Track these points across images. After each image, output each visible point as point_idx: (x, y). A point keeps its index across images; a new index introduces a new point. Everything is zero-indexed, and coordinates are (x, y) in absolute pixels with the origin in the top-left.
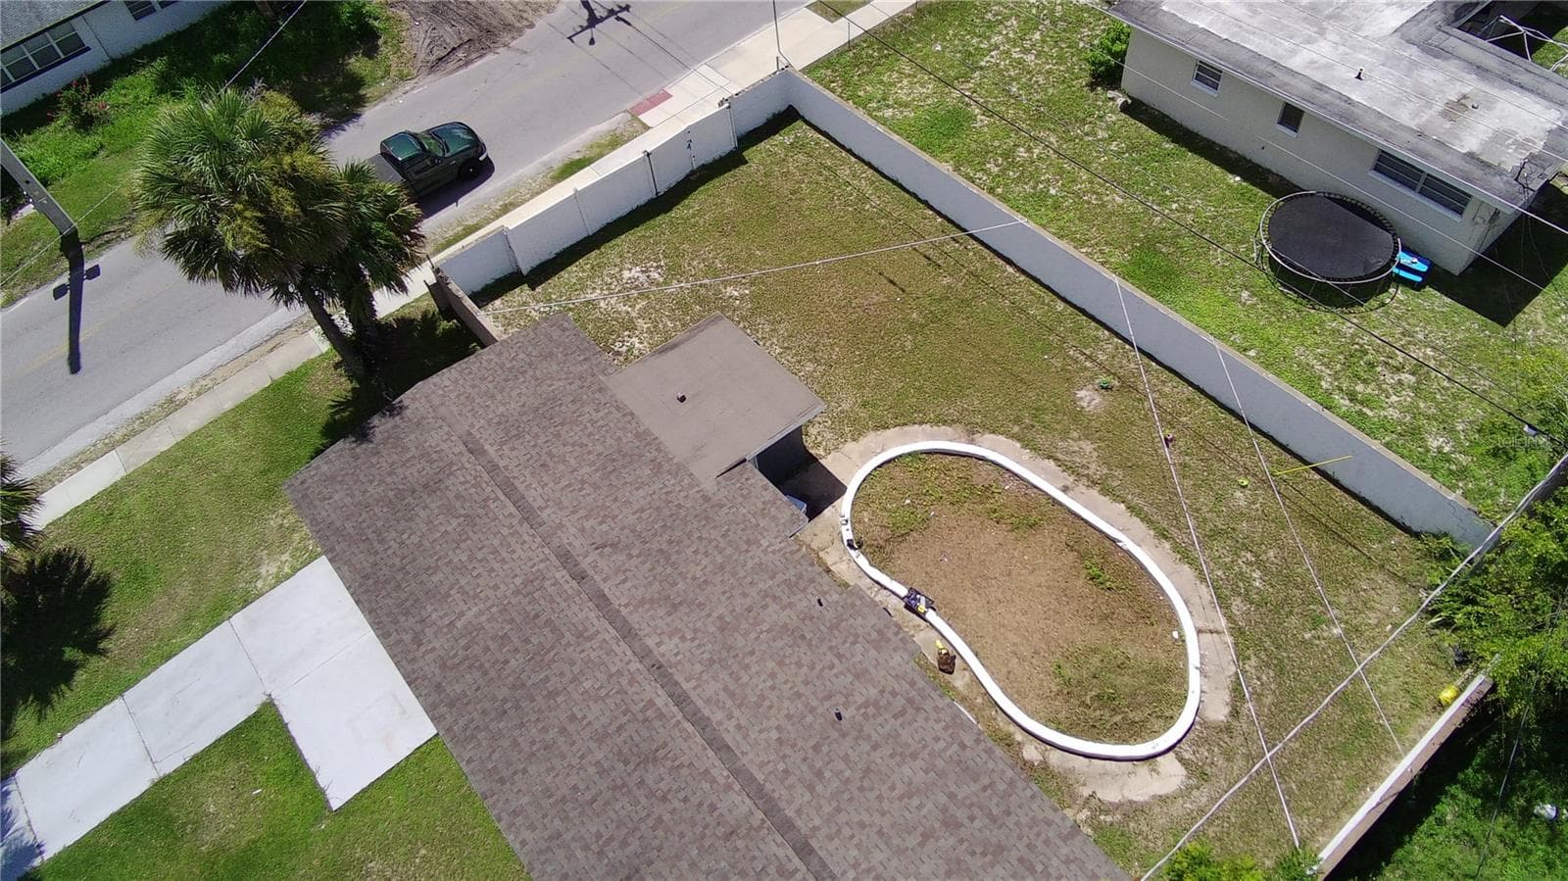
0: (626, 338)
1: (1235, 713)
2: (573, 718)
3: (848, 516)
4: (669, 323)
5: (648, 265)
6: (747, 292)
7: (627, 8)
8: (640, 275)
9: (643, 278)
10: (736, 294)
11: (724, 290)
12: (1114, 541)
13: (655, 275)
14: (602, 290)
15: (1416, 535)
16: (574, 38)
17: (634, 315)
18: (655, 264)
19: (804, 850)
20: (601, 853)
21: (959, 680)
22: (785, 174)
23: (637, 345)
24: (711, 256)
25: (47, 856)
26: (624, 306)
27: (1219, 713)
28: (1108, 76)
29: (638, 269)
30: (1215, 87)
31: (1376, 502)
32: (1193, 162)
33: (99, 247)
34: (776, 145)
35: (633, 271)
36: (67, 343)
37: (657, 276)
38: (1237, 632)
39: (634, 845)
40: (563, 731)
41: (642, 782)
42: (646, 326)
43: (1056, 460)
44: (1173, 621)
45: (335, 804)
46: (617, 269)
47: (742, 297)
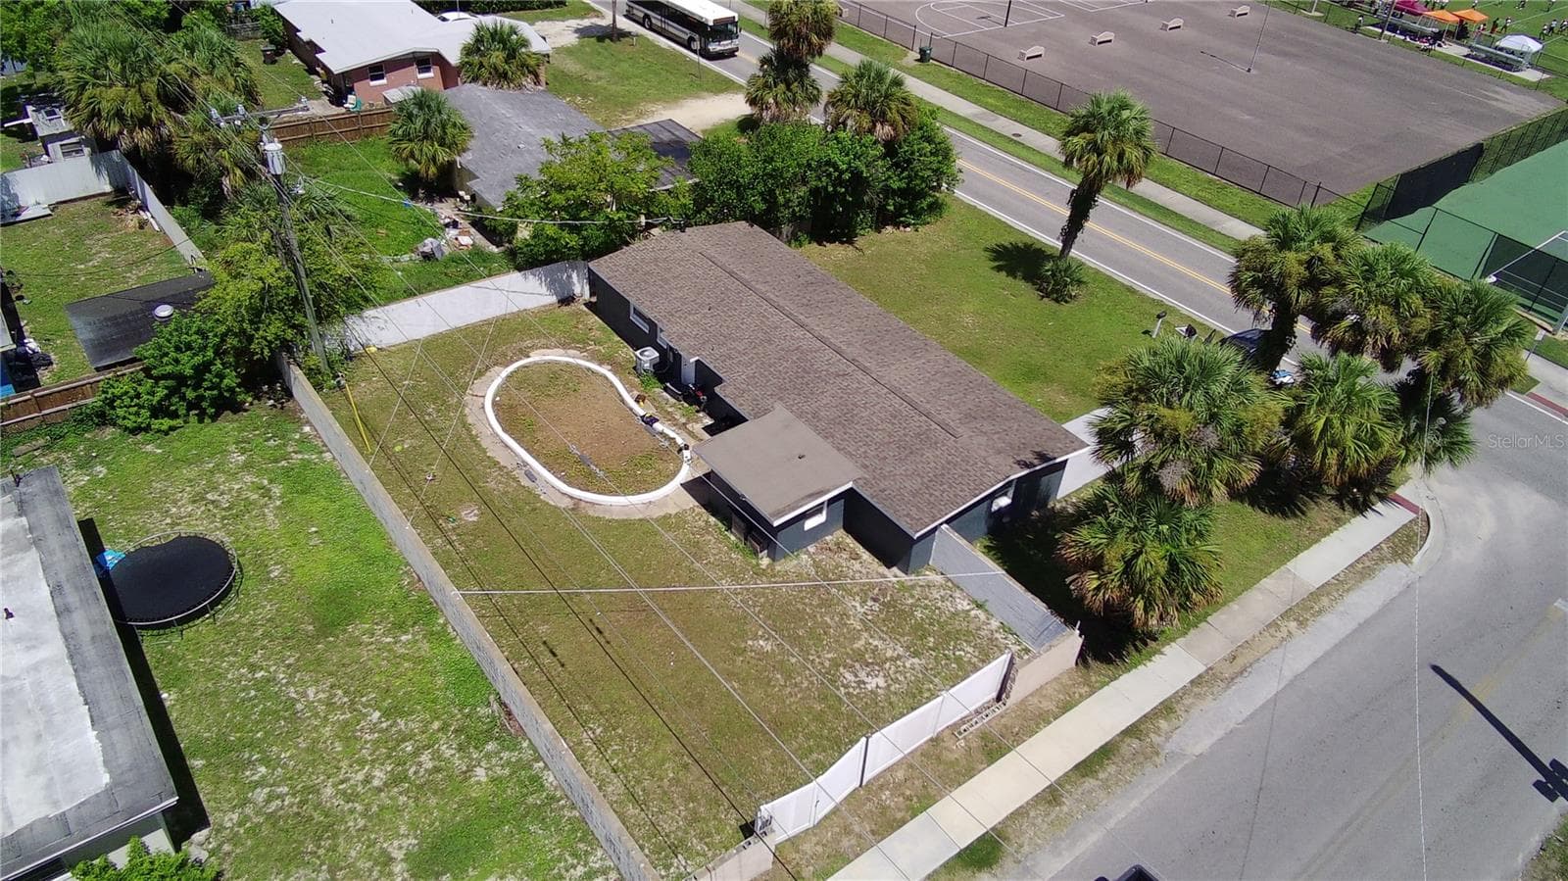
0: (869, 612)
3: (685, 465)
4: (829, 620)
5: (858, 690)
6: (750, 642)
8: (866, 680)
9: (862, 675)
10: (761, 642)
11: (774, 648)
13: (850, 677)
14: (905, 667)
17: (866, 635)
18: (851, 690)
19: (731, 275)
21: (636, 393)
22: (692, 798)
23: (857, 605)
24: (789, 689)
26: (876, 646)
29: (869, 687)
34: (698, 854)
35: (874, 685)
37: (847, 675)
42: (852, 622)
46: (892, 688)
47: (755, 638)
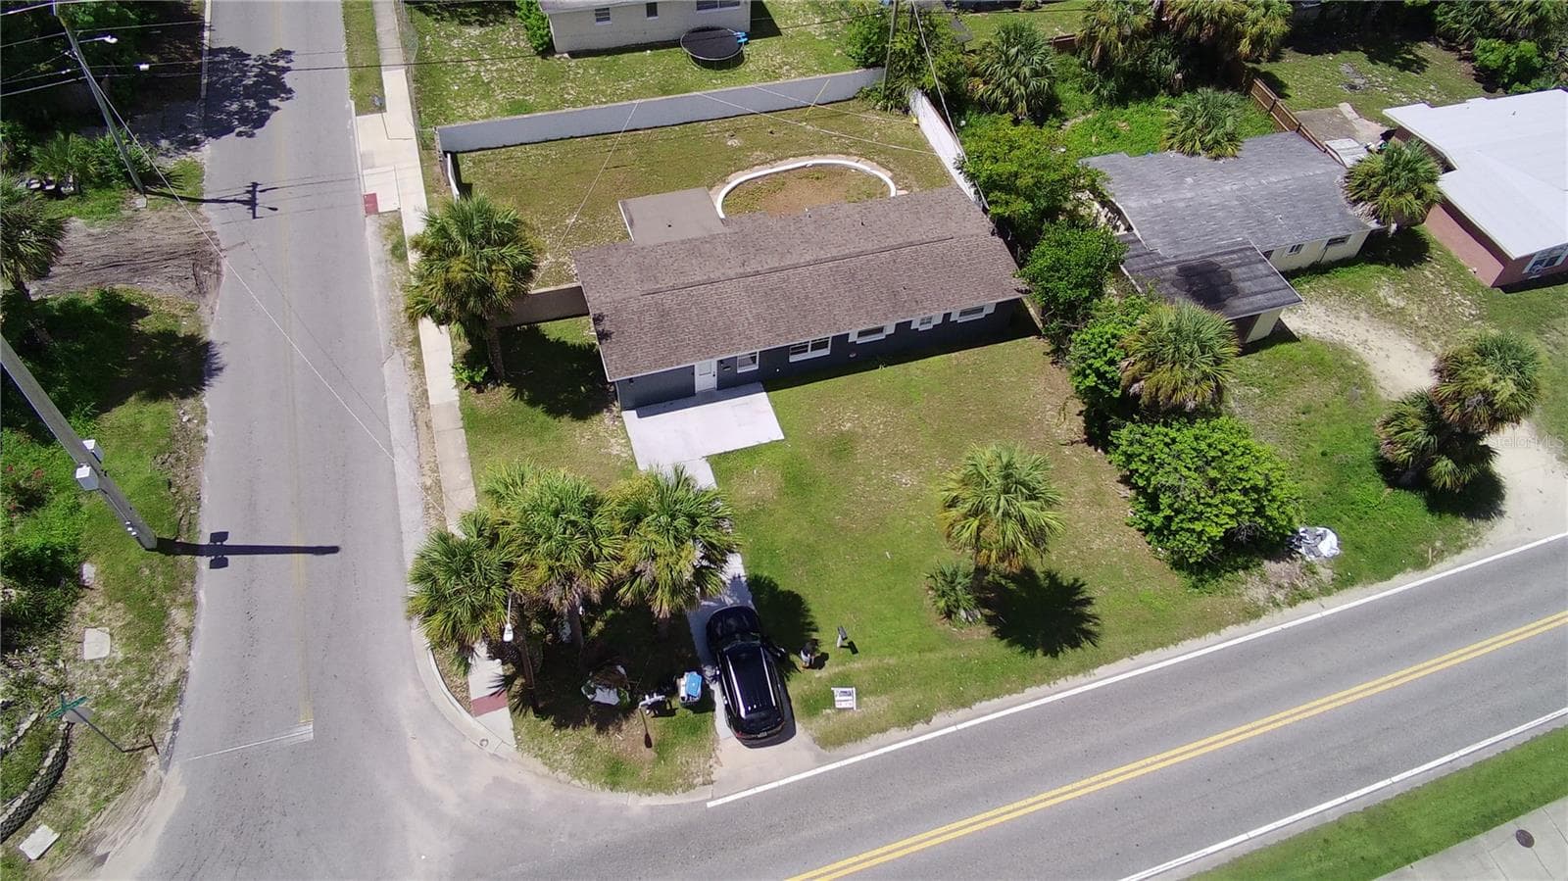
1: (891, 170)
2: (821, 294)
7: (255, 185)
12: (805, 166)
15: (854, 98)
16: (257, 215)
19: (911, 244)
20: (882, 301)
25: (742, 573)
27: (890, 174)
28: (547, 50)
30: (608, 19)
31: (835, 99)
32: (626, 57)
33: (188, 530)
36: (296, 555)
38: (861, 155)
39: (884, 290)
40: (825, 298)
41: (860, 280)
43: (757, 165)
44: (848, 168)
45: (782, 437)
